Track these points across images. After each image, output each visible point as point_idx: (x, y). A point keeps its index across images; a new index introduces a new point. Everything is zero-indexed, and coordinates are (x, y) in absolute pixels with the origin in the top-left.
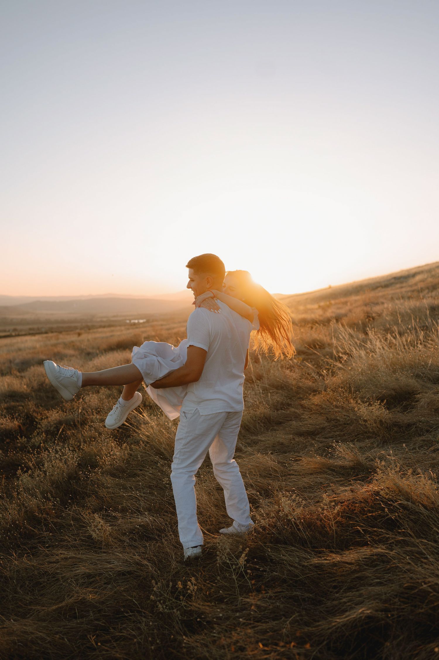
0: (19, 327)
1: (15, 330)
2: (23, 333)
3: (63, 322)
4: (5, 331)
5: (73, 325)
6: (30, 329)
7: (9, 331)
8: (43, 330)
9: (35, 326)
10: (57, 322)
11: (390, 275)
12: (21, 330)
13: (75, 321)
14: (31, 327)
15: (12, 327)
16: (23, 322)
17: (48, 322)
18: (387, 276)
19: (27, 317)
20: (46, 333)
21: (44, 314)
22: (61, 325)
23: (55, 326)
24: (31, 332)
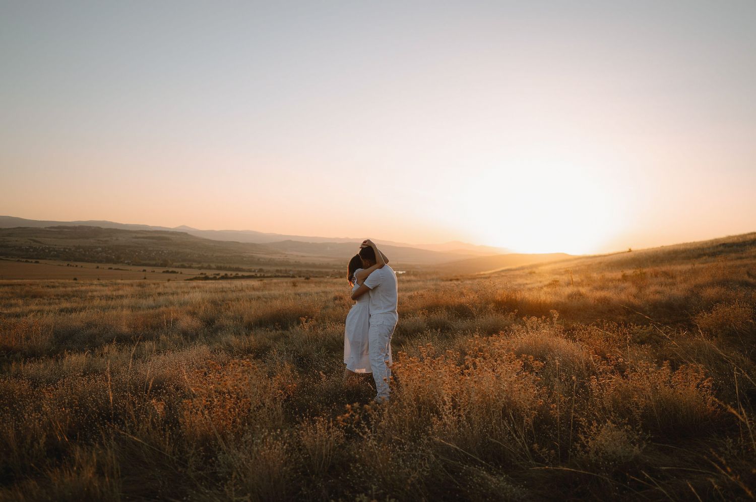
0: (265, 268)
1: (261, 270)
2: (269, 275)
3: (314, 266)
4: (250, 271)
5: (324, 270)
6: (277, 271)
7: (254, 271)
8: (291, 273)
9: (283, 268)
10: (307, 265)
11: (717, 240)
12: (268, 271)
13: (327, 266)
14: (279, 268)
15: (259, 268)
16: (270, 263)
17: (297, 264)
18: (712, 242)
19: (276, 257)
20: (293, 277)
21: (293, 256)
22: (311, 269)
23: (304, 269)
24: (277, 274)
